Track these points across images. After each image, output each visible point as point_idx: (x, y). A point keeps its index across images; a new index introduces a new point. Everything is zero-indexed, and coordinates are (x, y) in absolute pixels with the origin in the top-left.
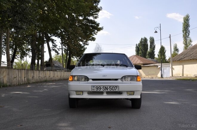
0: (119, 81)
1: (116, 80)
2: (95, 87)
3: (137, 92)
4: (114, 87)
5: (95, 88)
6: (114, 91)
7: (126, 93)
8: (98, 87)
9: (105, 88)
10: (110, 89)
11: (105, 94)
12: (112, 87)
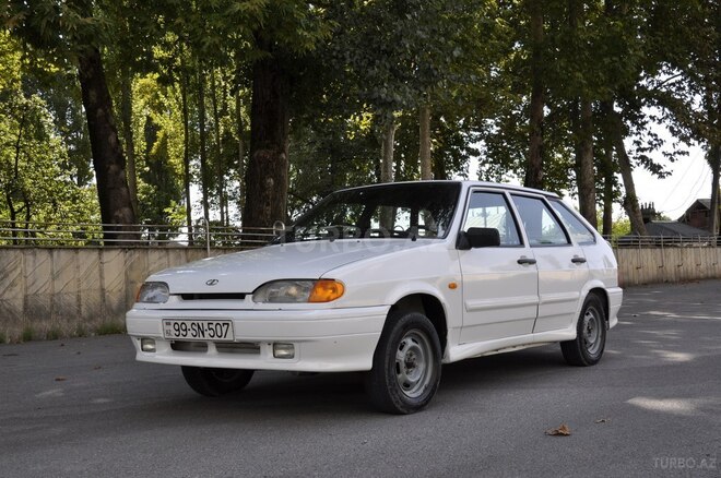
0: (248, 302)
1: (241, 296)
2: (172, 322)
3: (303, 344)
4: (221, 323)
5: (171, 328)
6: (222, 338)
7: (271, 347)
8: (180, 323)
9: (196, 328)
10: (212, 333)
11: (212, 350)
12: (215, 323)
